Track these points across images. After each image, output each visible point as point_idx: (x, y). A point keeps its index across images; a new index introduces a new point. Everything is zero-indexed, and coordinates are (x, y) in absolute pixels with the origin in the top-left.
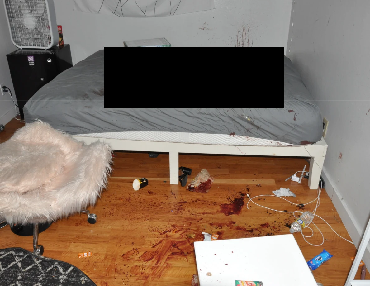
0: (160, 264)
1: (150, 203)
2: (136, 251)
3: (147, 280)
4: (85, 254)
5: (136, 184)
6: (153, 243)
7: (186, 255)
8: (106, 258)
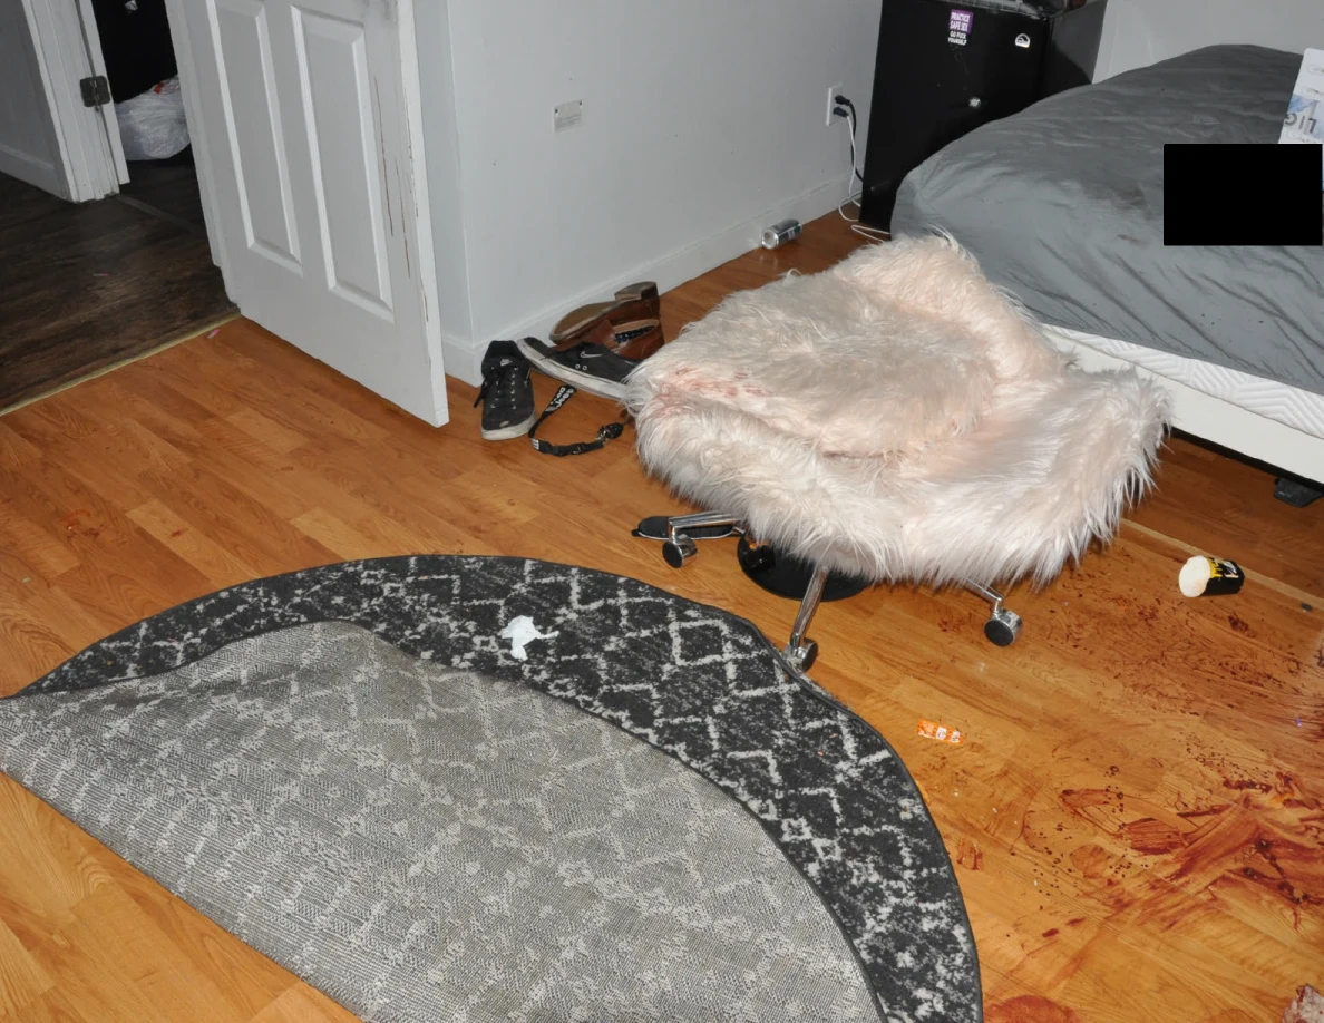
0: (1188, 882)
1: (1224, 660)
2: (1116, 802)
3: (1122, 914)
4: (942, 731)
5: (1195, 574)
6: (1186, 802)
7: (1298, 901)
8: (1004, 774)
